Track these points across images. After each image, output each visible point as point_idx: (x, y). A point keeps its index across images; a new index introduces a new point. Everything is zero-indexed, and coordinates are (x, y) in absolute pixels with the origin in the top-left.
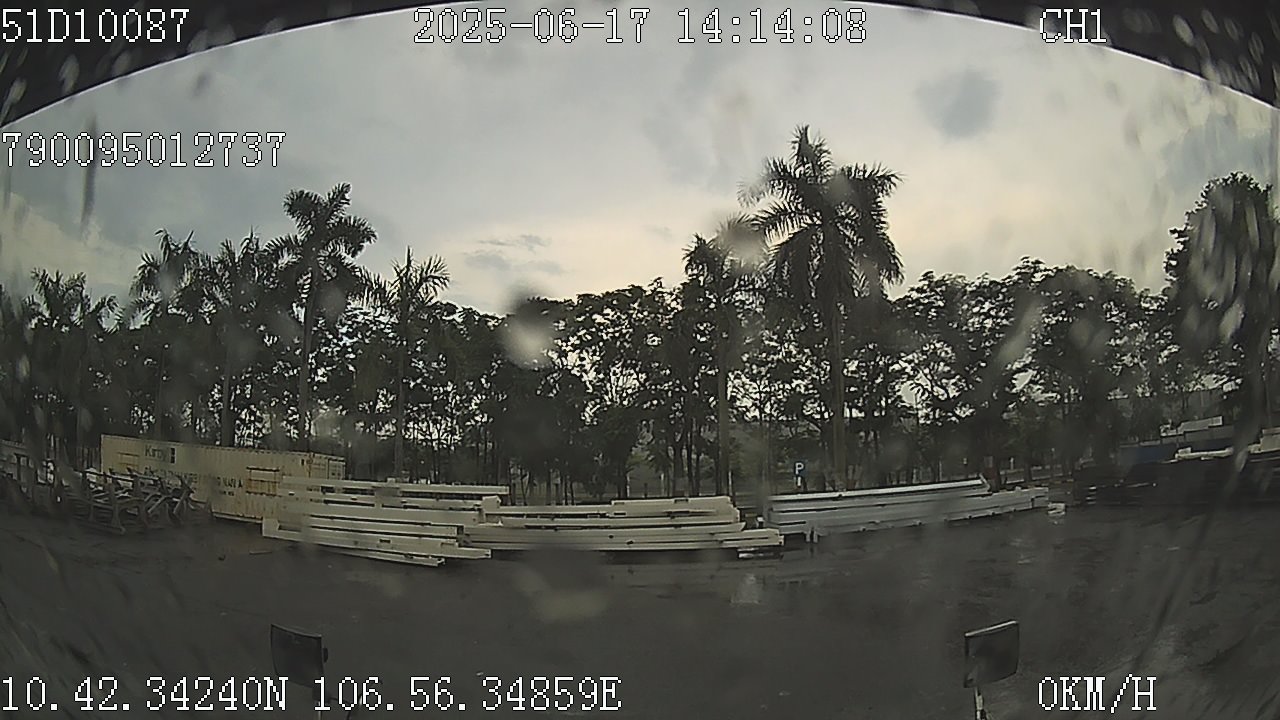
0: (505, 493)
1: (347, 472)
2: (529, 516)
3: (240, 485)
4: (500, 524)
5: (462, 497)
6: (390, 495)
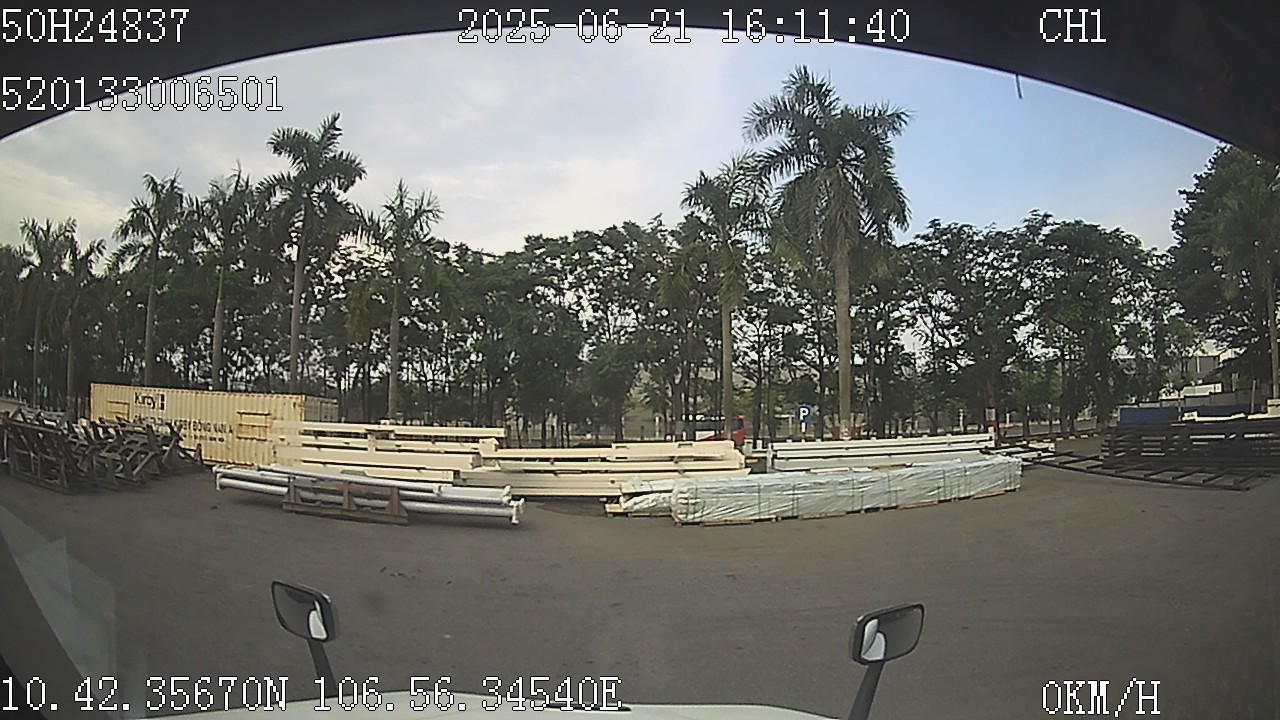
0: (502, 435)
1: (341, 416)
2: (527, 459)
3: (231, 431)
4: (499, 468)
5: (457, 439)
6: (383, 438)
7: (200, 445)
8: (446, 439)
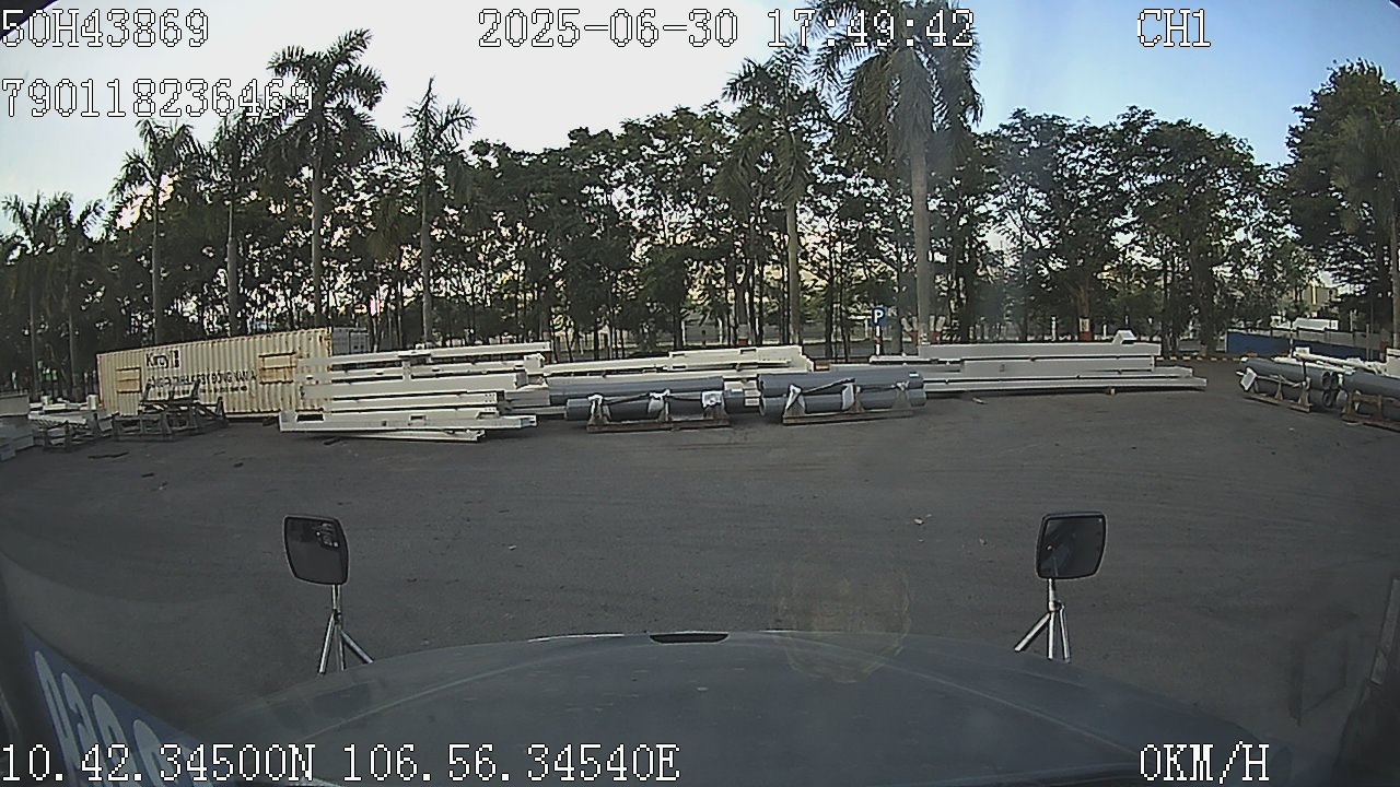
0: (549, 350)
1: (372, 344)
2: (577, 374)
3: (253, 377)
4: (546, 386)
5: (501, 357)
6: (418, 364)
7: (220, 398)
8: (489, 358)
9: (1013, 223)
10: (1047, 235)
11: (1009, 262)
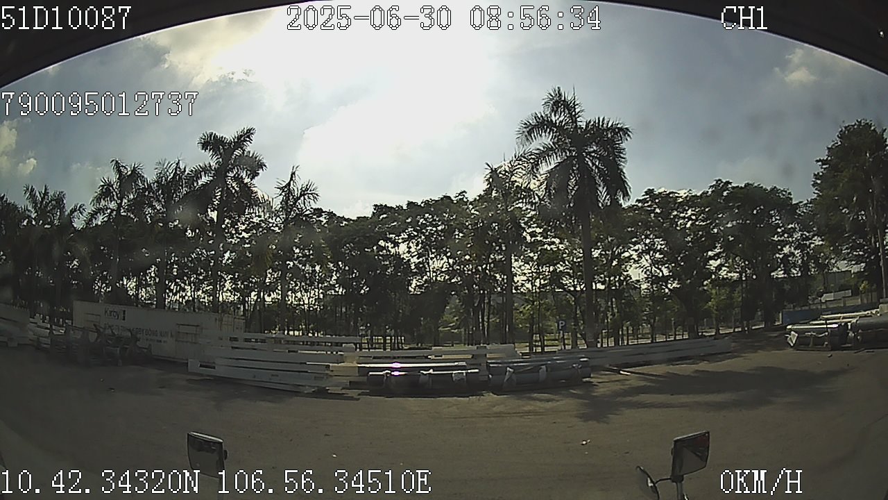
1: (246, 327)
3: (172, 336)
7: (150, 345)
9: (645, 261)
10: (668, 267)
11: (644, 286)
